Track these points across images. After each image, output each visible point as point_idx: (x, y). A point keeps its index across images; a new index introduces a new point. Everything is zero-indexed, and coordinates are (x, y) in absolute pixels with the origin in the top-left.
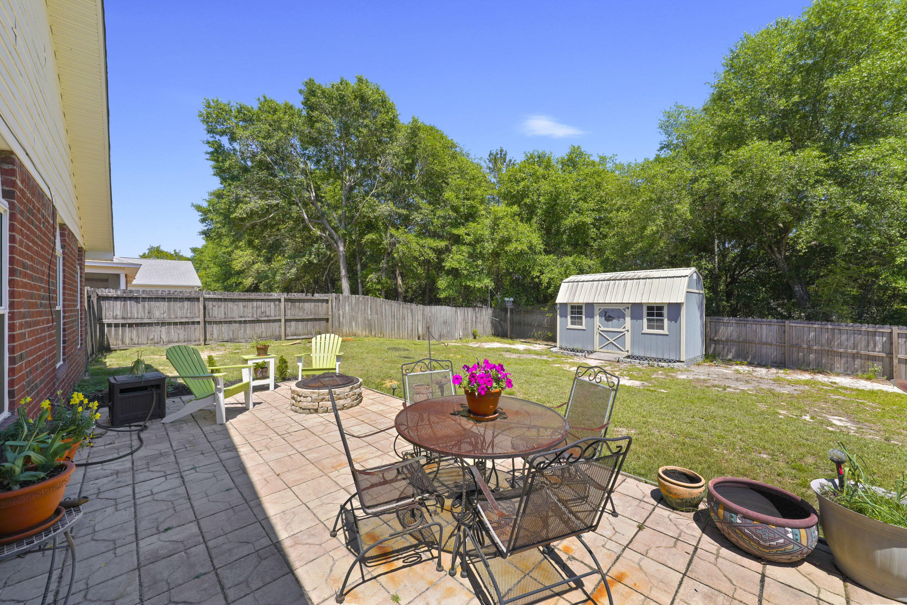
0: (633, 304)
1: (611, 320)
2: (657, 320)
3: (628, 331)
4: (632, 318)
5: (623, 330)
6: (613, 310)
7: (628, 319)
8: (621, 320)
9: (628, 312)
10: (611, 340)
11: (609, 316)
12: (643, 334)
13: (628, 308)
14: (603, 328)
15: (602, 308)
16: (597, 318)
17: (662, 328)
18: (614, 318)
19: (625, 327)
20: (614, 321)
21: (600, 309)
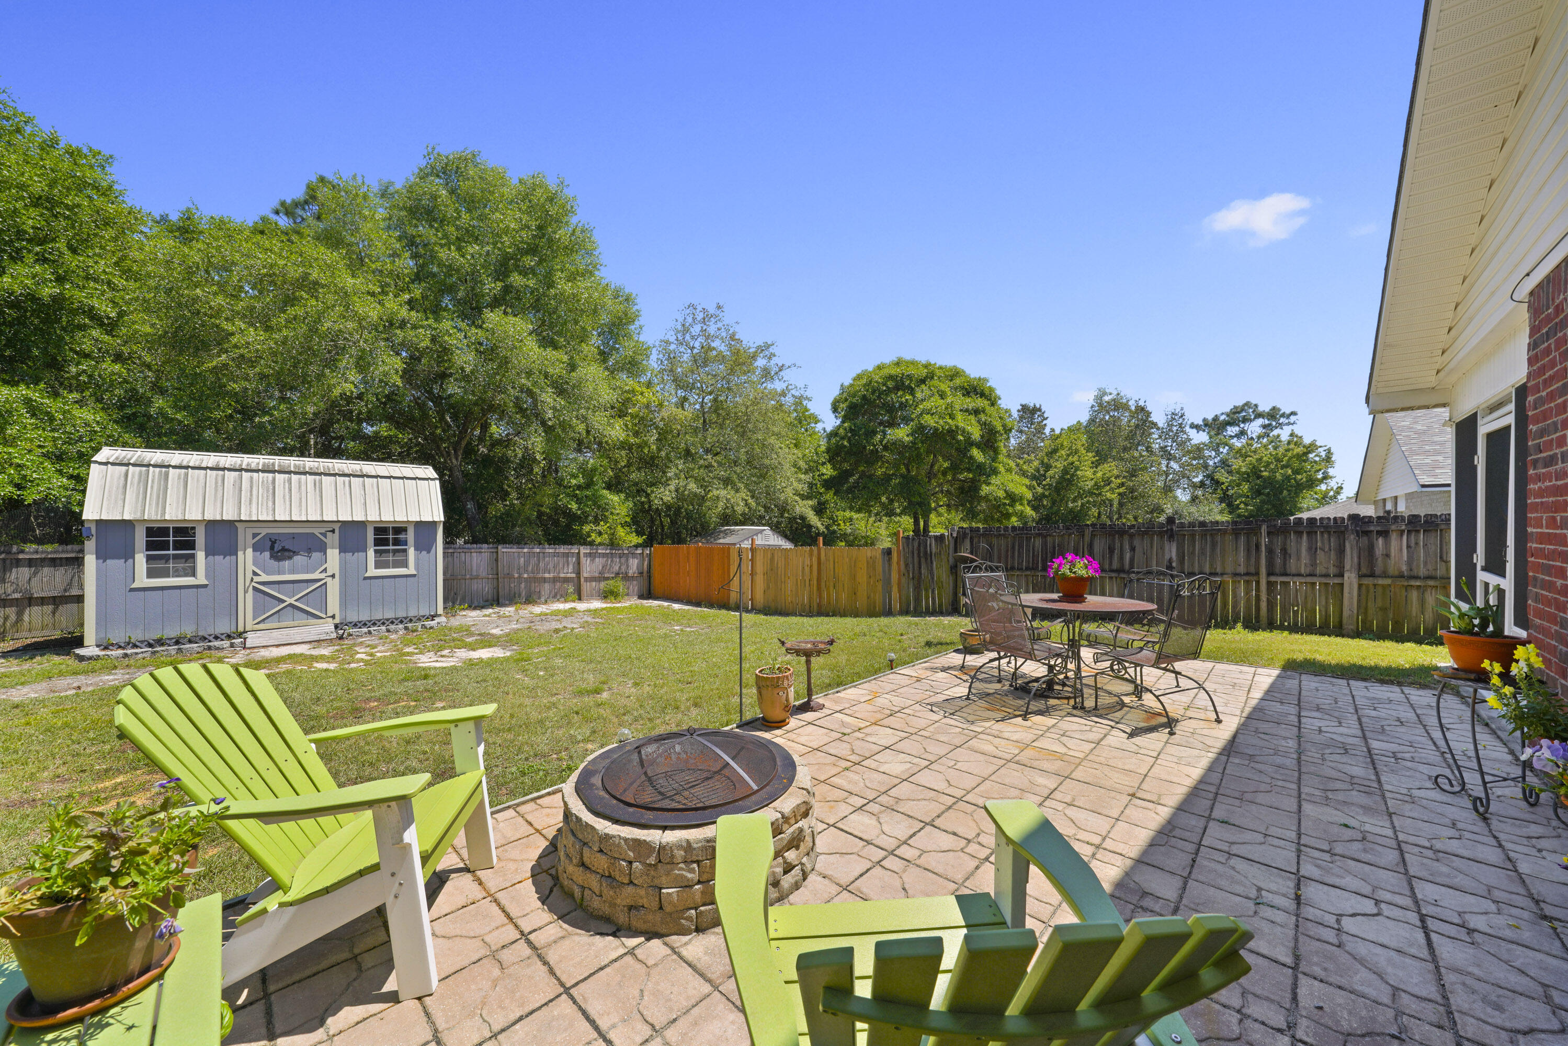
0: (344, 523)
1: (290, 558)
2: (395, 551)
3: (333, 576)
4: (343, 549)
5: (323, 576)
6: (293, 536)
7: (333, 555)
8: (316, 555)
9: (333, 539)
10: (292, 601)
11: (284, 550)
12: (365, 578)
13: (333, 531)
14: (264, 578)
15: (264, 532)
16: (247, 558)
17: (405, 564)
18: (295, 553)
19: (325, 570)
20: (298, 559)
21: (255, 535)
